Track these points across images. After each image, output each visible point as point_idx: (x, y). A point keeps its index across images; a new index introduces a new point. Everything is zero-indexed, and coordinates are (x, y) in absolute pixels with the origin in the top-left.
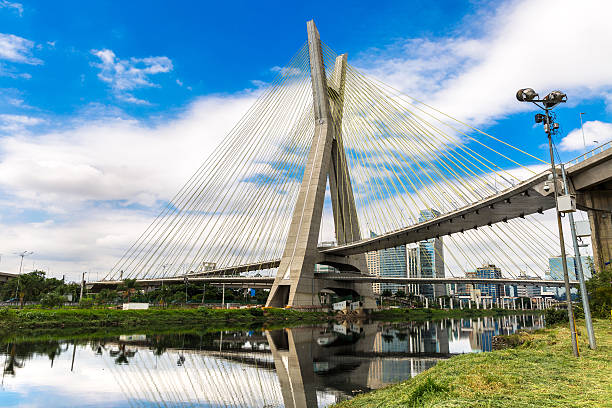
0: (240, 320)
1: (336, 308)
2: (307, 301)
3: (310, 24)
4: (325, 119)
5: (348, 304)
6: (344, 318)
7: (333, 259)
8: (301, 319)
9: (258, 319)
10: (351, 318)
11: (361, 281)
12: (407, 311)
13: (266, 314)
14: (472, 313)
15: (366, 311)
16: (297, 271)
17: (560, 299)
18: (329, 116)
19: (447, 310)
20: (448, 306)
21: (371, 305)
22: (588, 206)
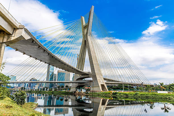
6: (83, 94)
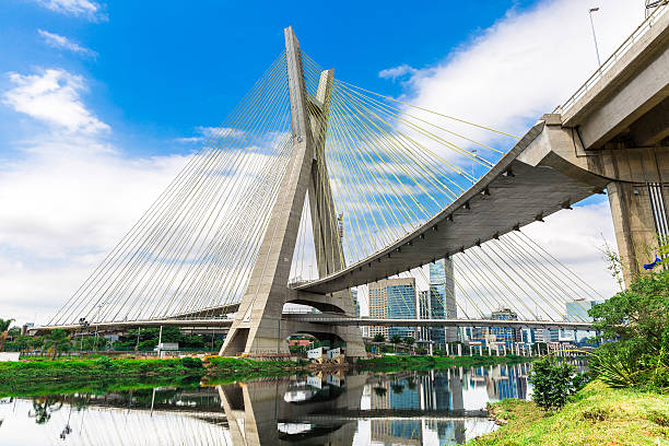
0: (163, 374)
1: (310, 356)
2: (270, 347)
3: (288, 32)
4: (304, 137)
5: (324, 352)
6: (319, 368)
7: (308, 298)
8: (257, 370)
9: (194, 372)
10: (329, 368)
11: (345, 324)
12: (404, 359)
13: (206, 366)
14: (483, 361)
15: (348, 359)
16: (259, 310)
17: (578, 345)
18: (309, 133)
19: (453, 357)
20: (456, 352)
21: (358, 352)
22: (607, 175)
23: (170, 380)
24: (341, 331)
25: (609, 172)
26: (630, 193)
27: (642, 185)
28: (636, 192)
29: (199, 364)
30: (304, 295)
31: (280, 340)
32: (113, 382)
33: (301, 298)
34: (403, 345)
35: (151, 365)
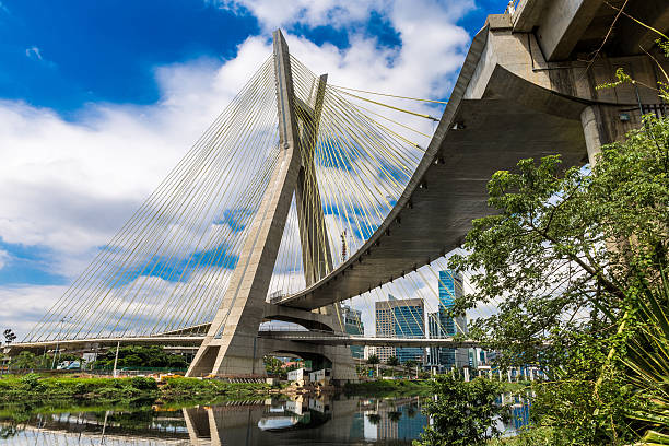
0: (104, 395)
1: (290, 378)
2: (244, 368)
4: (291, 143)
5: (305, 373)
6: (299, 392)
7: (291, 315)
8: (223, 393)
9: (144, 394)
10: (311, 392)
12: (402, 384)
13: (161, 387)
15: (335, 382)
21: (348, 374)
22: (579, 96)
23: (114, 403)
24: (329, 351)
25: (582, 90)
26: (615, 119)
27: (632, 107)
28: (623, 117)
29: (154, 385)
30: (286, 311)
31: (255, 359)
32: (39, 404)
33: (282, 314)
34: (402, 368)
35: (91, 385)
